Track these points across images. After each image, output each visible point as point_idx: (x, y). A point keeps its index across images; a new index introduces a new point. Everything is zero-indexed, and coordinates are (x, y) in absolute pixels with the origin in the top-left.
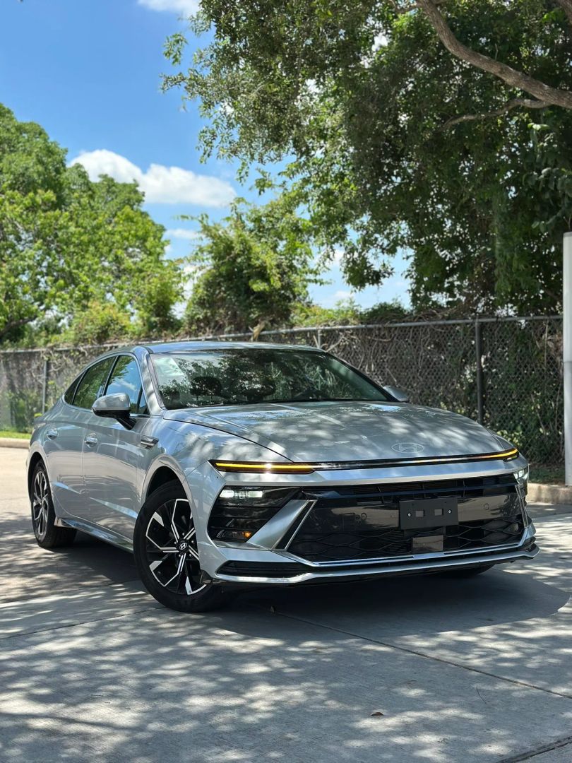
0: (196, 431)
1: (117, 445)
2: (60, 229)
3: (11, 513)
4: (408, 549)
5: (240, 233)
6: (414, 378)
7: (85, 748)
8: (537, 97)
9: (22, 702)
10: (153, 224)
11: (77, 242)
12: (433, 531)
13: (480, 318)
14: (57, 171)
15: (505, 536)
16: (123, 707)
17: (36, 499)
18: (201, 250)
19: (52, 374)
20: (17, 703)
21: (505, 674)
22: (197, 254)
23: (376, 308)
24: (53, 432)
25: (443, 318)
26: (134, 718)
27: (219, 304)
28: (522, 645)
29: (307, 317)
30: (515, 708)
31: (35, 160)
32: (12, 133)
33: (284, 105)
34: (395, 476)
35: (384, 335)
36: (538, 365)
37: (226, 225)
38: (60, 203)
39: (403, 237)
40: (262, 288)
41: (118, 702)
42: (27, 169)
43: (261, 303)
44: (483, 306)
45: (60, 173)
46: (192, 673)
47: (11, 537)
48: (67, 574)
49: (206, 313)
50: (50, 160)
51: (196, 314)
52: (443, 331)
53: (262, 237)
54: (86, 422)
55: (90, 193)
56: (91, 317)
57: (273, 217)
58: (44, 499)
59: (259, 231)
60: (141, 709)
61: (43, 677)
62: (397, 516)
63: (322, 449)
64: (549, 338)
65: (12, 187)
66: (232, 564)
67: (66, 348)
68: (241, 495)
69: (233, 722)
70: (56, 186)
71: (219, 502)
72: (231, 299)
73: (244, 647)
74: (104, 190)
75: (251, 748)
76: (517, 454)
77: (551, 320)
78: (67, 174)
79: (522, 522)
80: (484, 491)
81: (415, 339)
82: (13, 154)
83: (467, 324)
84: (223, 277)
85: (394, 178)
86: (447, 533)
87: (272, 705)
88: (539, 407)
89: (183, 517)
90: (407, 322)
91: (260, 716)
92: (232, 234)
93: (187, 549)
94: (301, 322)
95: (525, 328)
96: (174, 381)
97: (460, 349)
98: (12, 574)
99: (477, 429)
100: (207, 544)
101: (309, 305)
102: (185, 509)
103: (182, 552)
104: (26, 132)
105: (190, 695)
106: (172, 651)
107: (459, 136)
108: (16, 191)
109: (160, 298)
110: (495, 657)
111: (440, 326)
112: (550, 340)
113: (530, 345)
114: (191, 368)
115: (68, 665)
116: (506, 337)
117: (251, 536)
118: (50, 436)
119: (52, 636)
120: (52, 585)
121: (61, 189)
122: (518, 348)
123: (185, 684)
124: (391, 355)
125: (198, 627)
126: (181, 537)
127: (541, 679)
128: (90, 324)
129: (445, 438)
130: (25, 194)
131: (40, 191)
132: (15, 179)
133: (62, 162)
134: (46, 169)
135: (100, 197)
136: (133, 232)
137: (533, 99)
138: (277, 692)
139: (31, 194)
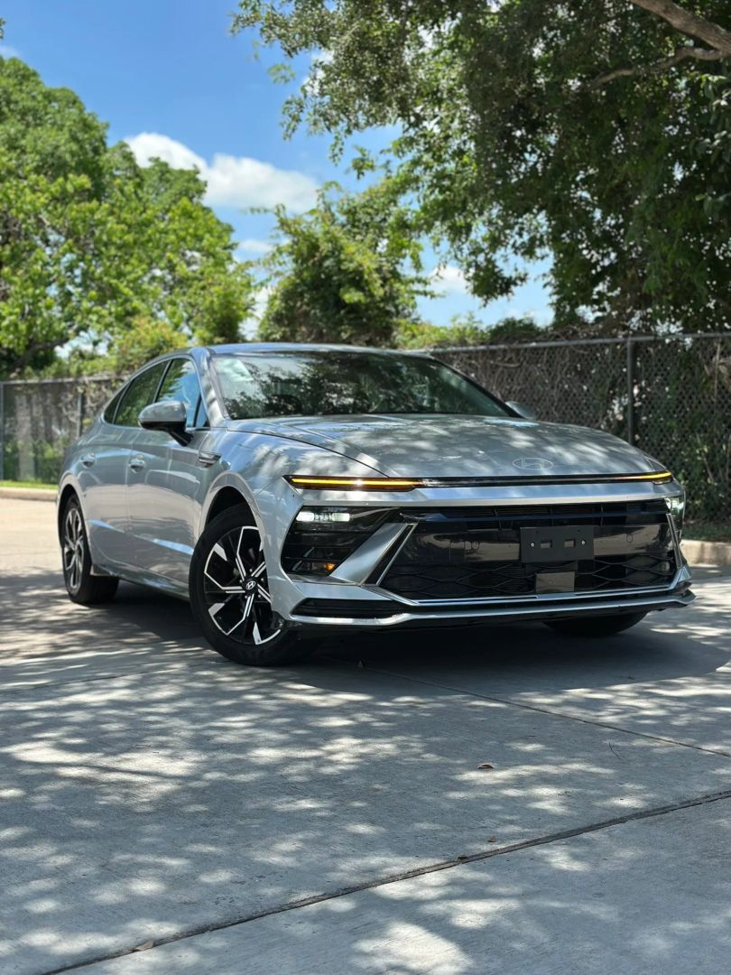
0: (267, 442)
1: (168, 472)
2: (97, 226)
3: (35, 568)
4: (530, 587)
5: (327, 229)
6: (547, 413)
7: (127, 796)
8: (712, 44)
9: (52, 751)
10: (218, 223)
11: (118, 242)
12: (561, 566)
13: (633, 336)
14: (96, 151)
15: (652, 577)
16: (173, 757)
17: (68, 544)
18: (280, 251)
19: (88, 410)
20: (45, 751)
21: (645, 731)
22: (274, 255)
23: (501, 324)
24: (89, 457)
25: (589, 337)
26: (189, 768)
27: (302, 320)
28: (668, 703)
29: (414, 336)
30: (655, 764)
31: (67, 136)
32: (39, 102)
33: (387, 52)
34: (515, 497)
35: (510, 359)
36: (707, 396)
37: (310, 219)
38: (97, 193)
39: (542, 236)
40: (356, 299)
41: (168, 752)
42: (57, 147)
43: (356, 318)
44: (638, 321)
45: (99, 154)
46: (258, 725)
47: (37, 592)
48: (106, 631)
49: (284, 332)
50: (86, 136)
51: (272, 334)
52: (586, 353)
53: (355, 234)
54: (131, 443)
55: (137, 180)
56: (138, 338)
57: (372, 207)
58: (78, 542)
59: (354, 226)
60: (196, 759)
61: (77, 728)
62: (518, 550)
63: (425, 464)
64: (722, 361)
65: (37, 170)
66: (312, 603)
67: (106, 378)
68: (323, 518)
69: (308, 773)
70: (95, 171)
71: (296, 526)
72: (315, 314)
73: (324, 701)
74: (155, 178)
75: (330, 798)
76: (669, 477)
77: (723, 338)
78: (108, 155)
79: (674, 560)
80: (627, 520)
81: (550, 363)
82: (39, 128)
83: (617, 344)
84: (306, 285)
85: (527, 155)
86: (579, 571)
87: (357, 757)
88: (706, 450)
89: (251, 551)
90: (541, 341)
91: (343, 767)
92: (318, 230)
93: (255, 590)
94: (405, 343)
95: (690, 349)
96: (242, 393)
97: (608, 376)
98: (38, 630)
99: (619, 445)
100: (279, 578)
101: (415, 322)
102: (253, 538)
103: (249, 593)
104: (56, 100)
105: (257, 746)
106: (235, 704)
107: (610, 99)
108: (42, 176)
109: (225, 312)
110: (634, 714)
111: (581, 347)
112: (722, 364)
113: (697, 370)
114: (265, 378)
115: (105, 716)
116: (666, 360)
117: (335, 568)
118: (86, 463)
119: (87, 687)
120: (87, 643)
121: (101, 175)
122: (680, 374)
123: (250, 736)
124: (519, 384)
125: (266, 681)
126: (249, 573)
127: (690, 736)
128: (137, 346)
129: (579, 454)
130: (53, 178)
131: (71, 176)
132: (42, 160)
133: (102, 140)
134: (82, 148)
135: (150, 186)
136: (191, 231)
137: (708, 48)
138: (363, 745)
139: (61, 180)
